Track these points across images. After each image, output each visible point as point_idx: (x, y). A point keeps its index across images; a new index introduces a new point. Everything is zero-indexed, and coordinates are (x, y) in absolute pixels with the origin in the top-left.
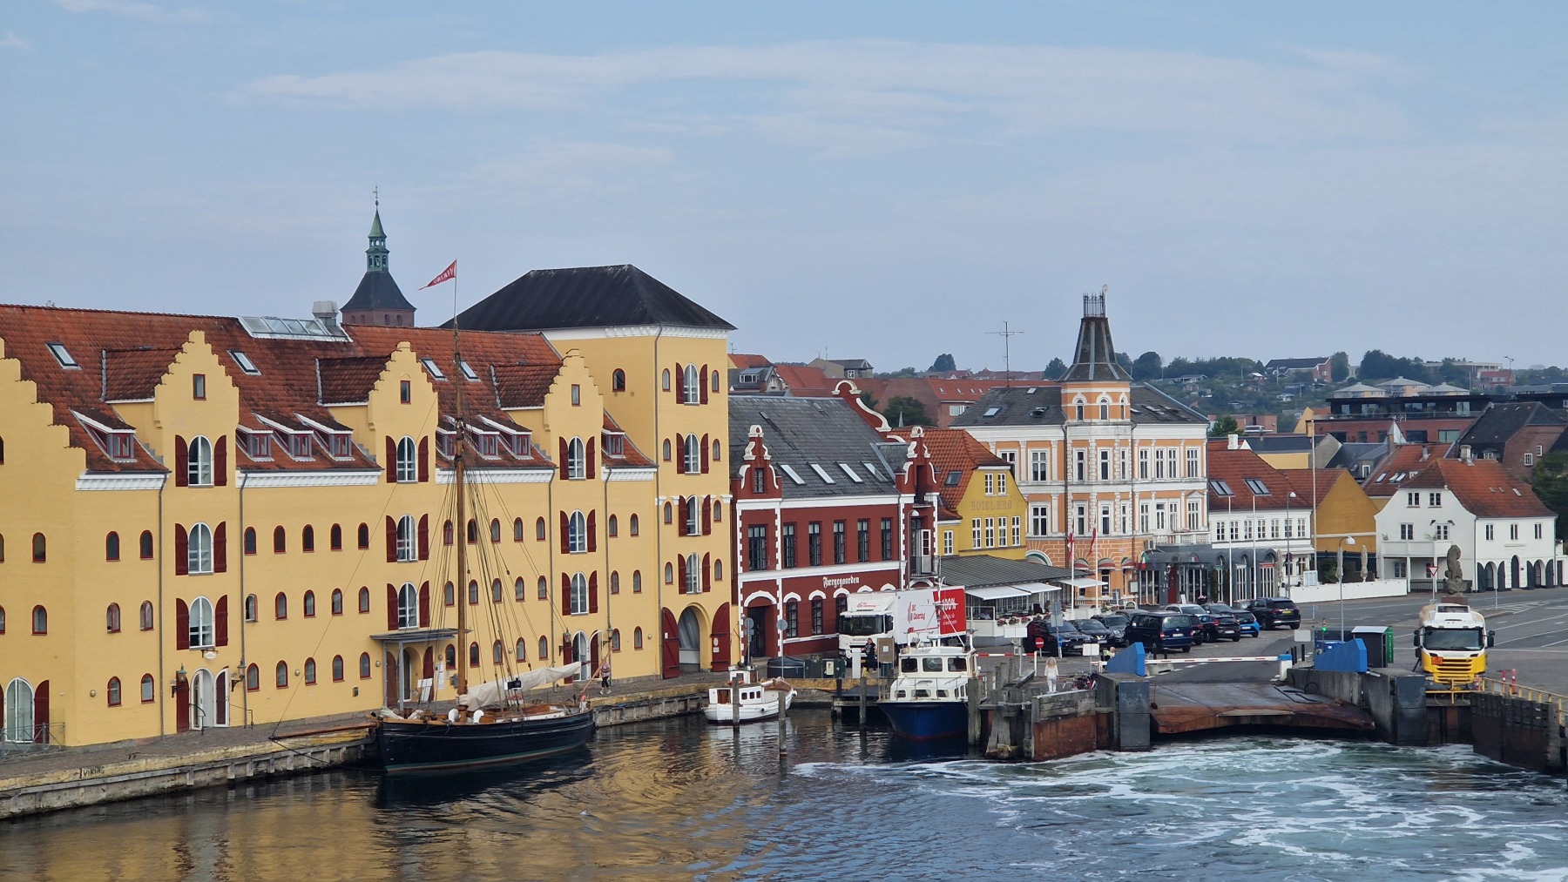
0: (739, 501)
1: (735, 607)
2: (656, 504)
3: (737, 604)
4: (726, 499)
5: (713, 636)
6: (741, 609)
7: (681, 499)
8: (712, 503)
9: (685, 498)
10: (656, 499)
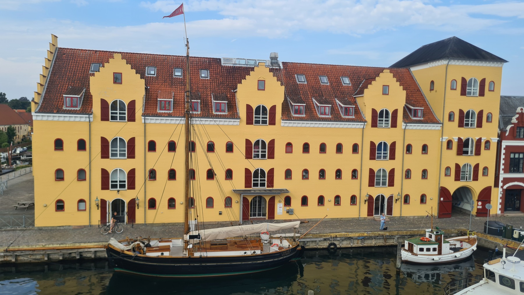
0: (503, 141)
1: (496, 189)
2: (441, 140)
3: (498, 187)
4: (494, 140)
5: (478, 201)
6: (500, 190)
7: (460, 139)
8: (483, 142)
9: (462, 138)
10: (441, 138)
